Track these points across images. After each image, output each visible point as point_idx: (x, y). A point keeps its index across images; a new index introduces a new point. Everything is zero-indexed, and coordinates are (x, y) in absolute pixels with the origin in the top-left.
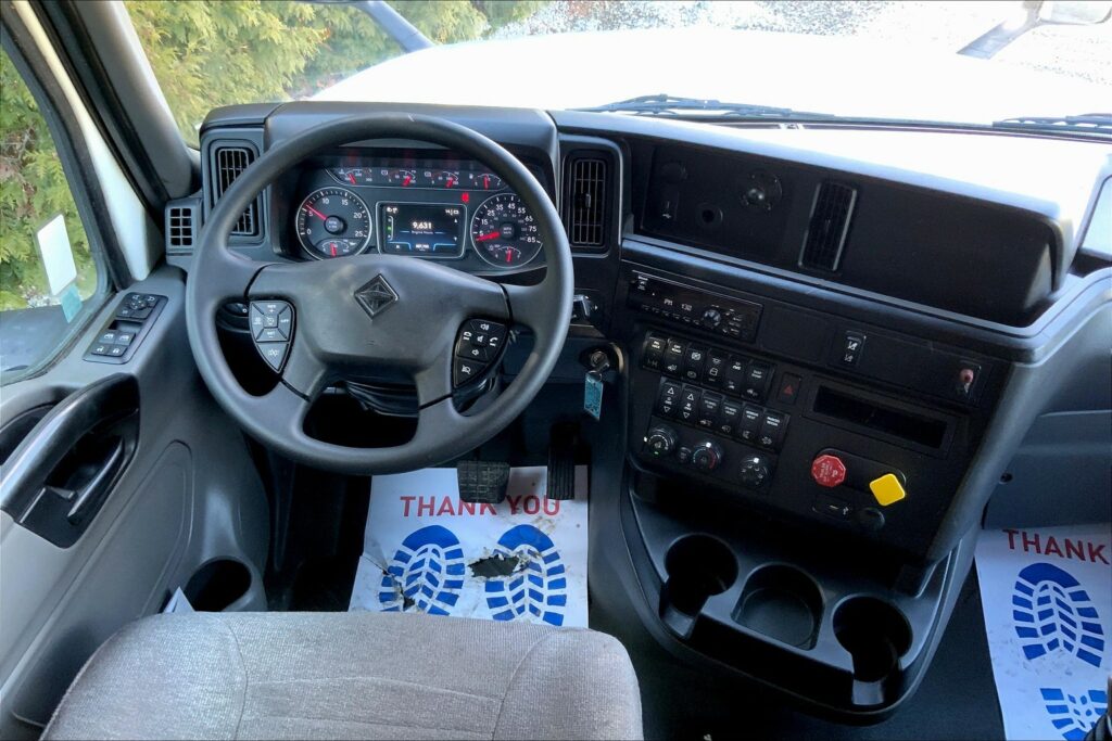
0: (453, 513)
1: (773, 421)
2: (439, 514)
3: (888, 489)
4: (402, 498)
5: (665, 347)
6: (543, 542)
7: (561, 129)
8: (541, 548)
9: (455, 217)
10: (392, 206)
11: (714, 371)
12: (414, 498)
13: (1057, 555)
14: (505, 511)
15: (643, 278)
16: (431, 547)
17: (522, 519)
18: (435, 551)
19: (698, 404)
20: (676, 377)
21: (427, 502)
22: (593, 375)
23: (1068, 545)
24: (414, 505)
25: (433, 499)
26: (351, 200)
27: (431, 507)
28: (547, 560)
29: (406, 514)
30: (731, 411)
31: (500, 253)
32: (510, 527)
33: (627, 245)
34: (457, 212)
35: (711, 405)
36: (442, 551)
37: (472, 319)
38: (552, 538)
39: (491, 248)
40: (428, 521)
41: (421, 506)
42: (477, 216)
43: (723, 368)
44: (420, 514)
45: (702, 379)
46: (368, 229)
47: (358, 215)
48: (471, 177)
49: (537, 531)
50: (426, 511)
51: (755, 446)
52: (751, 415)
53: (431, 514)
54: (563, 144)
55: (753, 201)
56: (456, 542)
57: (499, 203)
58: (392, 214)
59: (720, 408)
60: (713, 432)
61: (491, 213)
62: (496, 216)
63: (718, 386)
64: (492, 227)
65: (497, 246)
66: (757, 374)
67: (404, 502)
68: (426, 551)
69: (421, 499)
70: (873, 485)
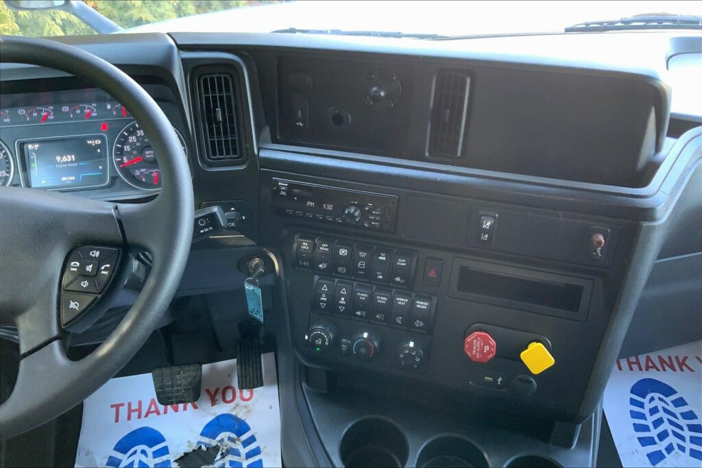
0: (158, 414)
1: (422, 305)
2: (146, 416)
3: (538, 358)
4: (112, 406)
5: (314, 247)
6: (240, 427)
7: (182, 48)
8: (239, 434)
9: (97, 146)
10: (33, 142)
11: (361, 264)
12: (122, 405)
13: (655, 370)
14: (205, 403)
15: (283, 184)
16: (139, 448)
17: (222, 409)
18: (143, 452)
19: (352, 299)
20: (329, 274)
21: (135, 406)
22: (250, 282)
23: (661, 360)
24: (124, 411)
25: (140, 403)
27: (139, 410)
28: (246, 443)
29: (117, 421)
30: (382, 300)
31: (146, 176)
32: (210, 419)
33: (263, 154)
34: (98, 142)
35: (363, 296)
36: (150, 451)
37: (78, 247)
38: (249, 422)
39: (137, 173)
40: (136, 424)
41: (130, 411)
42: (118, 143)
43: (368, 260)
44: (129, 418)
45: (352, 272)
46: (9, 168)
48: (109, 107)
49: (235, 418)
50: (135, 415)
51: (409, 330)
52: (402, 301)
53: (139, 417)
54: (184, 61)
55: (376, 99)
56: (162, 439)
57: (139, 129)
58: (34, 150)
59: (372, 298)
60: (368, 322)
61: (132, 139)
62: (138, 141)
63: (368, 277)
64: (135, 152)
65: (143, 170)
66: (402, 262)
67: (115, 408)
68: (135, 452)
69: (130, 404)
70: (524, 356)
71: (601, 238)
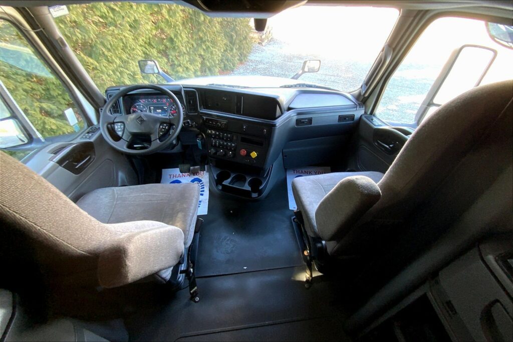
0: (180, 177)
1: (233, 145)
2: (177, 177)
3: (254, 155)
5: (211, 132)
6: (200, 181)
7: (184, 87)
8: (200, 182)
10: (152, 107)
11: (221, 136)
14: (192, 176)
15: (205, 117)
17: (196, 177)
19: (219, 143)
20: (214, 138)
21: (175, 175)
22: (199, 140)
23: (305, 172)
24: (172, 176)
26: (143, 106)
28: (201, 184)
29: (170, 178)
30: (225, 144)
33: (201, 111)
34: (166, 107)
35: (222, 143)
37: (162, 123)
40: (175, 179)
42: (170, 108)
43: (223, 135)
44: (173, 178)
45: (220, 138)
47: (145, 109)
48: (168, 100)
49: (199, 179)
50: (175, 177)
51: (230, 150)
52: (229, 144)
54: (184, 90)
55: (224, 100)
56: (181, 182)
57: (175, 105)
59: (223, 143)
60: (223, 148)
61: (173, 107)
63: (222, 139)
66: (229, 136)
67: (170, 176)
70: (251, 154)
71: (265, 130)
